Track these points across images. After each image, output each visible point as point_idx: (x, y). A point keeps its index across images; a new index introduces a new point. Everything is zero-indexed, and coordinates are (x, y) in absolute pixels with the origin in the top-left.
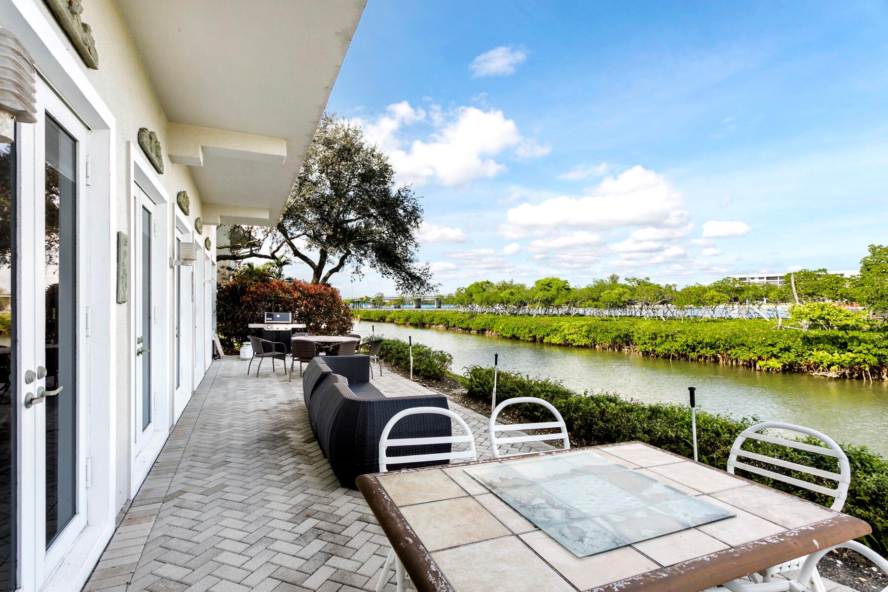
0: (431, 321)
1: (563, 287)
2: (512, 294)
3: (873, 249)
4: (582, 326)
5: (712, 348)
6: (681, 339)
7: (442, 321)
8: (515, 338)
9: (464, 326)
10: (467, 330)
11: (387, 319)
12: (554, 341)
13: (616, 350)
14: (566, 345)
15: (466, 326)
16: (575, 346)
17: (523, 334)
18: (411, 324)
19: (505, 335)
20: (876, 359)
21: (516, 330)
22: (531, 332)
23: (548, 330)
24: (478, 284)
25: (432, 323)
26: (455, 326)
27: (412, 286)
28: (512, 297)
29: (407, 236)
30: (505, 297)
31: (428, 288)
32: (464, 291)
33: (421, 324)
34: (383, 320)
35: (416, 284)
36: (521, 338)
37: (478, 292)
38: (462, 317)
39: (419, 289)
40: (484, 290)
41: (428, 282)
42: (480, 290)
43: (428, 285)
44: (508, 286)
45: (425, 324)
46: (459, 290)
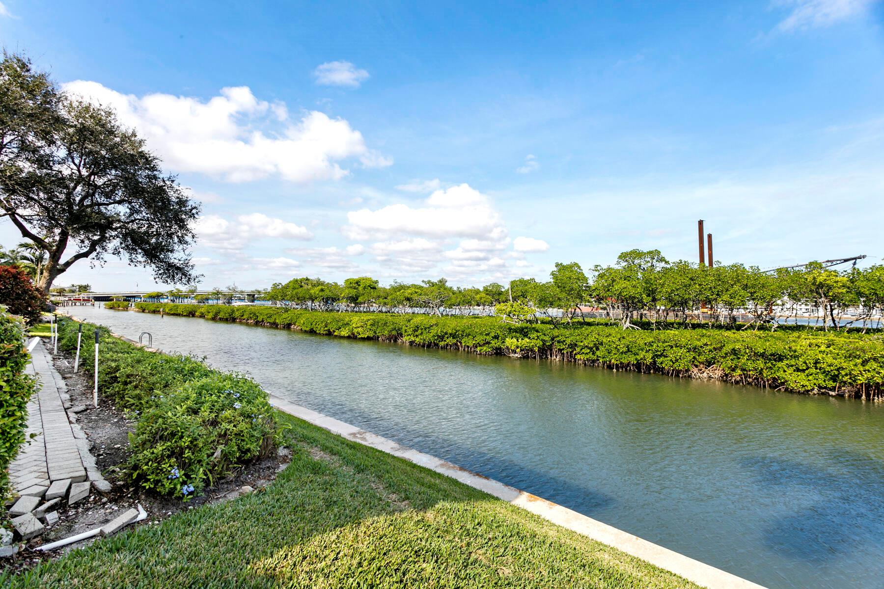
0: (242, 316)
1: (369, 286)
2: (322, 290)
3: (557, 265)
4: (368, 320)
5: (454, 338)
6: (434, 331)
7: (251, 316)
8: (312, 332)
9: (272, 321)
10: (274, 326)
11: (197, 314)
12: (343, 334)
13: (392, 341)
14: (353, 338)
15: (273, 320)
16: (359, 338)
17: (320, 328)
19: (304, 328)
20: (541, 343)
21: (314, 323)
22: (326, 327)
23: (340, 324)
24: (297, 281)
25: (243, 318)
26: (263, 321)
27: (173, 276)
28: (321, 294)
29: (182, 225)
30: (315, 293)
31: (189, 279)
32: (280, 286)
33: (231, 319)
34: (191, 314)
35: (177, 274)
36: (318, 332)
37: (294, 288)
38: (272, 312)
39: (181, 280)
40: (301, 286)
41: (190, 272)
42: (297, 286)
43: (190, 275)
44: (322, 284)
45: (236, 319)
46: (275, 286)
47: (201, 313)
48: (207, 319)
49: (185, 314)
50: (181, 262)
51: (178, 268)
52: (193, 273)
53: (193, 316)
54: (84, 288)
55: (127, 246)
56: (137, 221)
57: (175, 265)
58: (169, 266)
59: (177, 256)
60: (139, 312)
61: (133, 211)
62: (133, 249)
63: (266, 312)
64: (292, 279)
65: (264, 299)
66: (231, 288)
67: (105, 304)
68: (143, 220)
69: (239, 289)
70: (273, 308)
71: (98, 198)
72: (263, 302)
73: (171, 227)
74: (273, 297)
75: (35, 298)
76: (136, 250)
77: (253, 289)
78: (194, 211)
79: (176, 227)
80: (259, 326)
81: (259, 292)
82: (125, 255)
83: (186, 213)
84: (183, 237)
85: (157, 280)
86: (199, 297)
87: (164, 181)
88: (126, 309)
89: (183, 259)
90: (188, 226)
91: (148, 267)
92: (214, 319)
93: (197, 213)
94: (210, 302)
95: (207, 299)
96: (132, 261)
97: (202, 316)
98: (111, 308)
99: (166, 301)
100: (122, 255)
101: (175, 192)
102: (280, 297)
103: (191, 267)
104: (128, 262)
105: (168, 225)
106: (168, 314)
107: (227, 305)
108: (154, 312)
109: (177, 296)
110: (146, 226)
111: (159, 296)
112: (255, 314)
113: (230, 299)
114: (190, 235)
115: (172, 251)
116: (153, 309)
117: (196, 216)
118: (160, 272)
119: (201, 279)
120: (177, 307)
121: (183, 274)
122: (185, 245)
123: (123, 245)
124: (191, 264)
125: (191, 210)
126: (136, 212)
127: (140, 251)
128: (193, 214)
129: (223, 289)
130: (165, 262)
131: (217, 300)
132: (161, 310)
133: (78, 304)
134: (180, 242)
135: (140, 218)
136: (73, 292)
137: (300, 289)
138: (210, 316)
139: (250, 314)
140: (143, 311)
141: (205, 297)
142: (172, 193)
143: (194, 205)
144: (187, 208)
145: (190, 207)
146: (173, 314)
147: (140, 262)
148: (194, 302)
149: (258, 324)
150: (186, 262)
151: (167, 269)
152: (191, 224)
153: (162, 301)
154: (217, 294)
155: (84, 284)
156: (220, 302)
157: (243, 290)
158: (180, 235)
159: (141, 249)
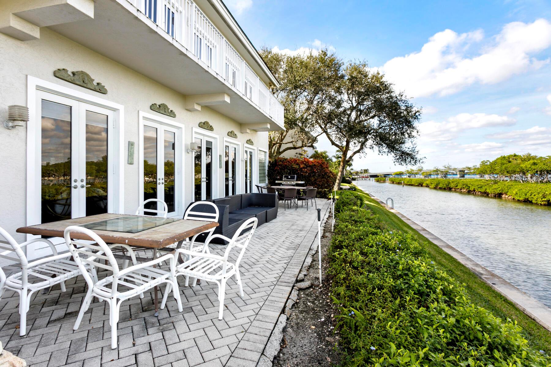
0: (456, 186)
2: (534, 164)
7: (464, 186)
8: (527, 202)
9: (483, 190)
10: (486, 194)
11: (424, 185)
15: (484, 190)
17: (536, 198)
18: (440, 188)
19: (517, 198)
21: (528, 194)
22: (544, 197)
24: (504, 157)
25: (457, 188)
26: (474, 191)
27: (405, 160)
28: (533, 167)
29: (410, 126)
30: (526, 167)
31: (416, 161)
32: (488, 163)
33: (448, 189)
34: (420, 185)
35: (408, 158)
36: (534, 202)
37: (503, 164)
38: (482, 184)
39: (410, 162)
40: (510, 162)
41: (416, 156)
42: (505, 162)
43: (416, 158)
44: (534, 158)
45: (451, 188)
46: (483, 163)
47: (426, 184)
48: (431, 188)
49: (416, 185)
50: (410, 150)
51: (408, 154)
52: (418, 157)
53: (422, 186)
54: (366, 171)
55: (377, 142)
56: (383, 128)
57: (406, 152)
58: (402, 153)
59: (407, 146)
60: (391, 183)
61: (381, 121)
62: (380, 144)
63: (477, 183)
64: (499, 156)
65: (474, 174)
66: (446, 167)
67: (375, 179)
68: (386, 126)
69: (453, 167)
70: (483, 181)
71: (363, 117)
72: (473, 176)
73: (403, 128)
74: (482, 172)
75: (329, 177)
76: (382, 145)
77: (464, 167)
78: (417, 114)
79: (406, 127)
80: (471, 194)
81: (469, 168)
82: (376, 148)
83: (412, 117)
84: (411, 133)
85: (396, 163)
86: (425, 174)
87: (396, 97)
88: (384, 181)
89: (411, 148)
90: (414, 125)
91: (389, 154)
92: (435, 188)
93: (419, 115)
94: (432, 176)
95: (430, 175)
96: (380, 152)
97: (427, 186)
98: (378, 181)
99: (405, 176)
100: (374, 149)
101: (403, 103)
102: (488, 172)
103: (416, 153)
104: (378, 152)
105: (401, 127)
106: (407, 185)
107: (444, 178)
108: (399, 183)
109: (411, 173)
110: (388, 129)
111: (401, 174)
112: (467, 185)
113: (446, 174)
114: (415, 131)
115: (404, 143)
116: (398, 181)
117: (419, 117)
118: (397, 158)
119: (424, 160)
120: (411, 180)
121: (411, 158)
122: (412, 139)
123: (375, 143)
124: (416, 150)
125: (415, 113)
126: (383, 122)
127: (384, 145)
128: (417, 116)
129: (441, 168)
130: (400, 151)
131: (437, 175)
132: (402, 182)
133: (363, 179)
134: (409, 137)
135: (384, 125)
136: (362, 173)
137: (509, 164)
138: (433, 186)
139: (463, 185)
140: (393, 183)
141: (428, 174)
142: (402, 104)
143: (417, 110)
144: (413, 113)
145: (414, 112)
146: (409, 185)
147: (385, 152)
148: (422, 177)
149: (469, 192)
150: (413, 149)
151: (401, 156)
152: (415, 123)
153: (403, 177)
154: (437, 171)
155: (366, 169)
156: (439, 176)
157: (456, 168)
158: (409, 132)
159: (385, 143)
